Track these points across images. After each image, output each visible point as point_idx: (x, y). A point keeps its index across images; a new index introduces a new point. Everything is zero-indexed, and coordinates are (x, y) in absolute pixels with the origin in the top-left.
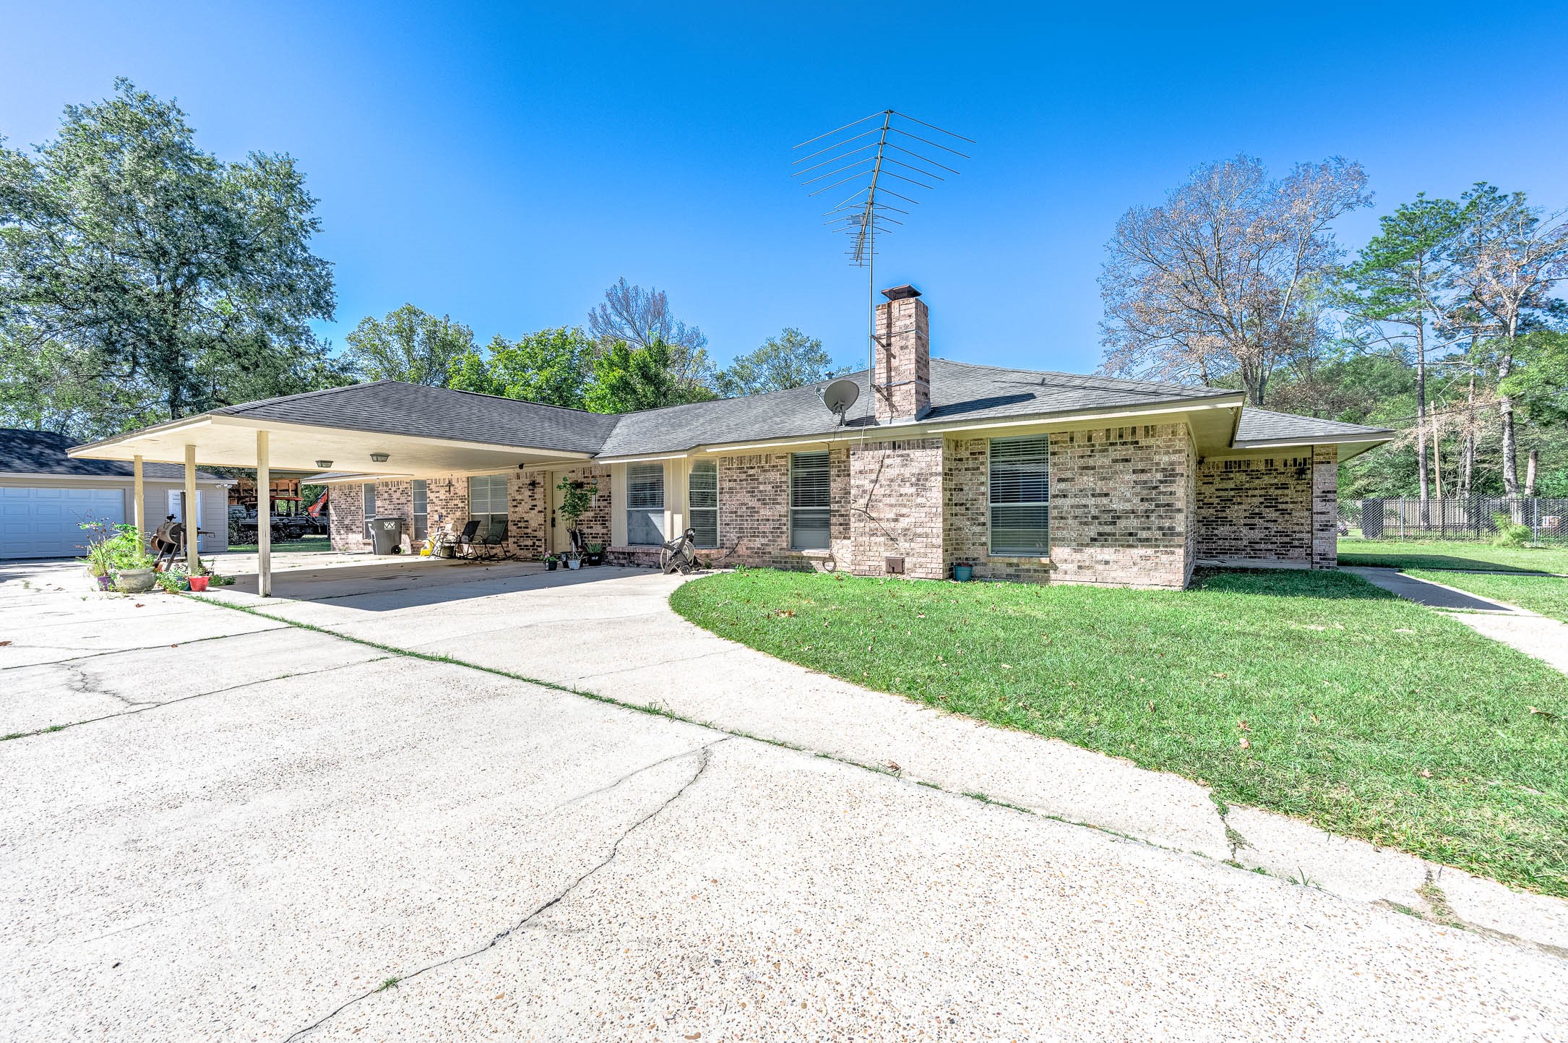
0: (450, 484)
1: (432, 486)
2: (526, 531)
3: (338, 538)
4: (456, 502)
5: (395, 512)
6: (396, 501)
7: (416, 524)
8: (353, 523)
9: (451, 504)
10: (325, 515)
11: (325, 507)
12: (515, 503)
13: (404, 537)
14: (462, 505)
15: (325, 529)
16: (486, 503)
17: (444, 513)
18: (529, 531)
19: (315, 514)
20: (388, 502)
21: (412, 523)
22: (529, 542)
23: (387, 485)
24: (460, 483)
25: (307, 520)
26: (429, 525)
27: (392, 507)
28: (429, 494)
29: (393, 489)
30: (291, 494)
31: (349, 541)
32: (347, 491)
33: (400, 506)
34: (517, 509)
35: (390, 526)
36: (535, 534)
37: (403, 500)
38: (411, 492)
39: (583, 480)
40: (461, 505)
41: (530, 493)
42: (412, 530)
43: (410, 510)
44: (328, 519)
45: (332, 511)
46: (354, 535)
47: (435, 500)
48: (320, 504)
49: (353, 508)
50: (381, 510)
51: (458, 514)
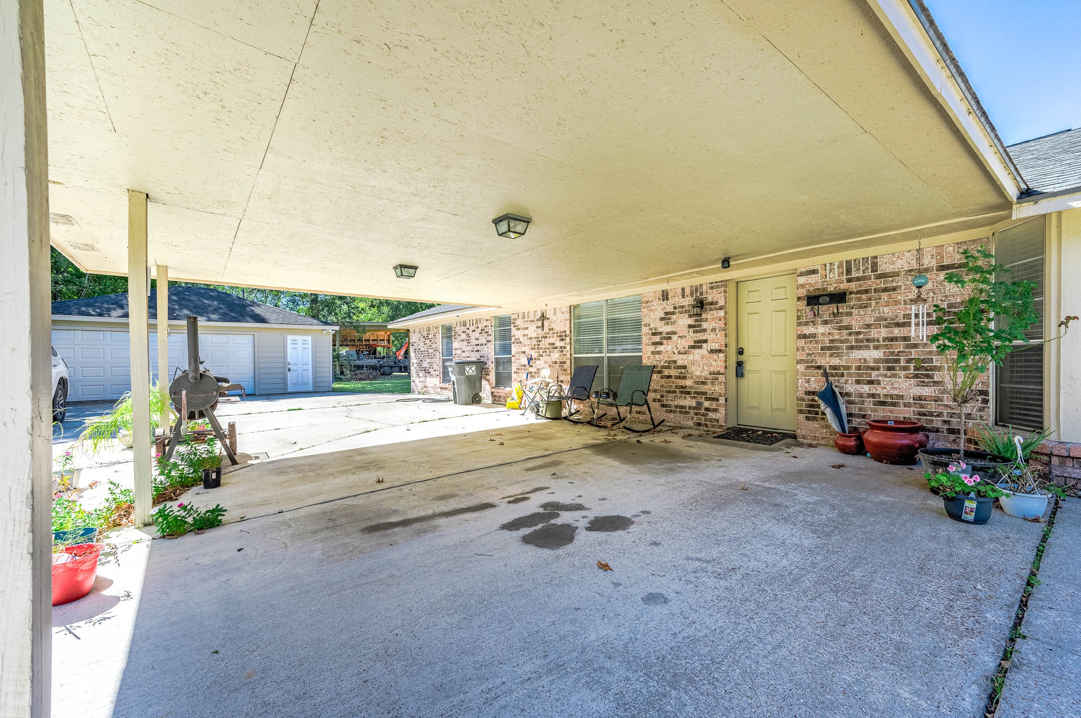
0: (543, 317)
1: (519, 322)
2: (682, 382)
3: (417, 381)
4: (552, 340)
5: (473, 354)
6: (474, 342)
7: (497, 368)
8: (431, 364)
9: (545, 343)
10: (406, 358)
11: (407, 353)
12: (657, 339)
13: (484, 382)
14: (562, 344)
15: (406, 369)
16: (598, 341)
17: (535, 355)
18: (689, 383)
19: (400, 358)
20: (465, 343)
21: (491, 366)
22: (689, 402)
23: (465, 324)
24: (559, 315)
25: (395, 362)
26: (514, 369)
27: (470, 348)
28: (514, 331)
29: (472, 328)
30: (386, 343)
31: (427, 384)
32: (425, 334)
33: (478, 348)
34: (661, 348)
35: (471, 371)
36: (703, 388)
37: (483, 340)
38: (491, 330)
39: (844, 286)
40: (559, 344)
41: (691, 321)
42: (492, 376)
43: (490, 352)
44: (409, 361)
45: (412, 354)
46: (432, 379)
47: (522, 339)
48: (404, 350)
49: (430, 351)
50: (459, 352)
51: (556, 356)
